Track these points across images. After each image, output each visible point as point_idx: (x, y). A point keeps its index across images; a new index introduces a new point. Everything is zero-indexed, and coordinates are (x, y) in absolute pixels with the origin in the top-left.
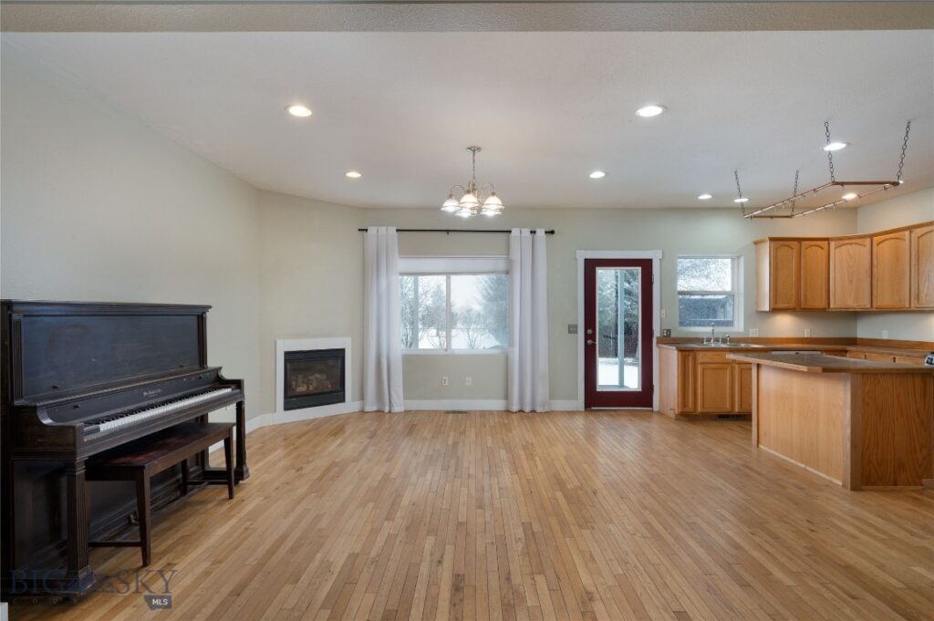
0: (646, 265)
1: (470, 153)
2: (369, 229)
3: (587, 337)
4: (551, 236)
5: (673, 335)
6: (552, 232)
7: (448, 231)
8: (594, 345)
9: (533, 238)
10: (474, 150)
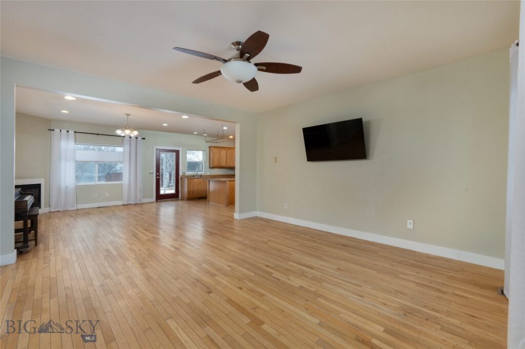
0: (177, 152)
1: (126, 116)
2: (55, 130)
3: (157, 176)
4: (144, 140)
5: (186, 175)
6: (144, 139)
7: (98, 134)
8: (159, 179)
9: (136, 141)
10: (128, 115)
